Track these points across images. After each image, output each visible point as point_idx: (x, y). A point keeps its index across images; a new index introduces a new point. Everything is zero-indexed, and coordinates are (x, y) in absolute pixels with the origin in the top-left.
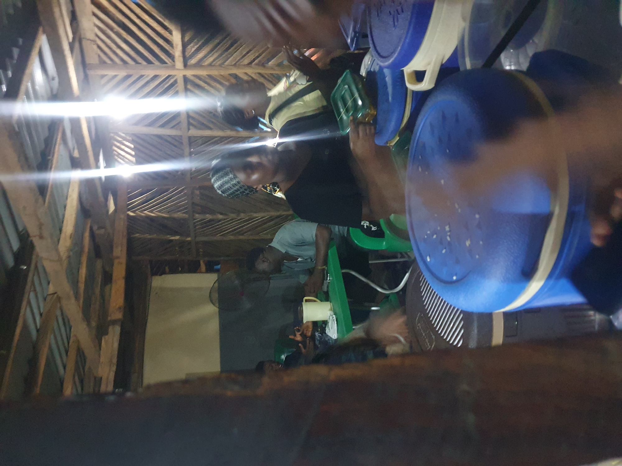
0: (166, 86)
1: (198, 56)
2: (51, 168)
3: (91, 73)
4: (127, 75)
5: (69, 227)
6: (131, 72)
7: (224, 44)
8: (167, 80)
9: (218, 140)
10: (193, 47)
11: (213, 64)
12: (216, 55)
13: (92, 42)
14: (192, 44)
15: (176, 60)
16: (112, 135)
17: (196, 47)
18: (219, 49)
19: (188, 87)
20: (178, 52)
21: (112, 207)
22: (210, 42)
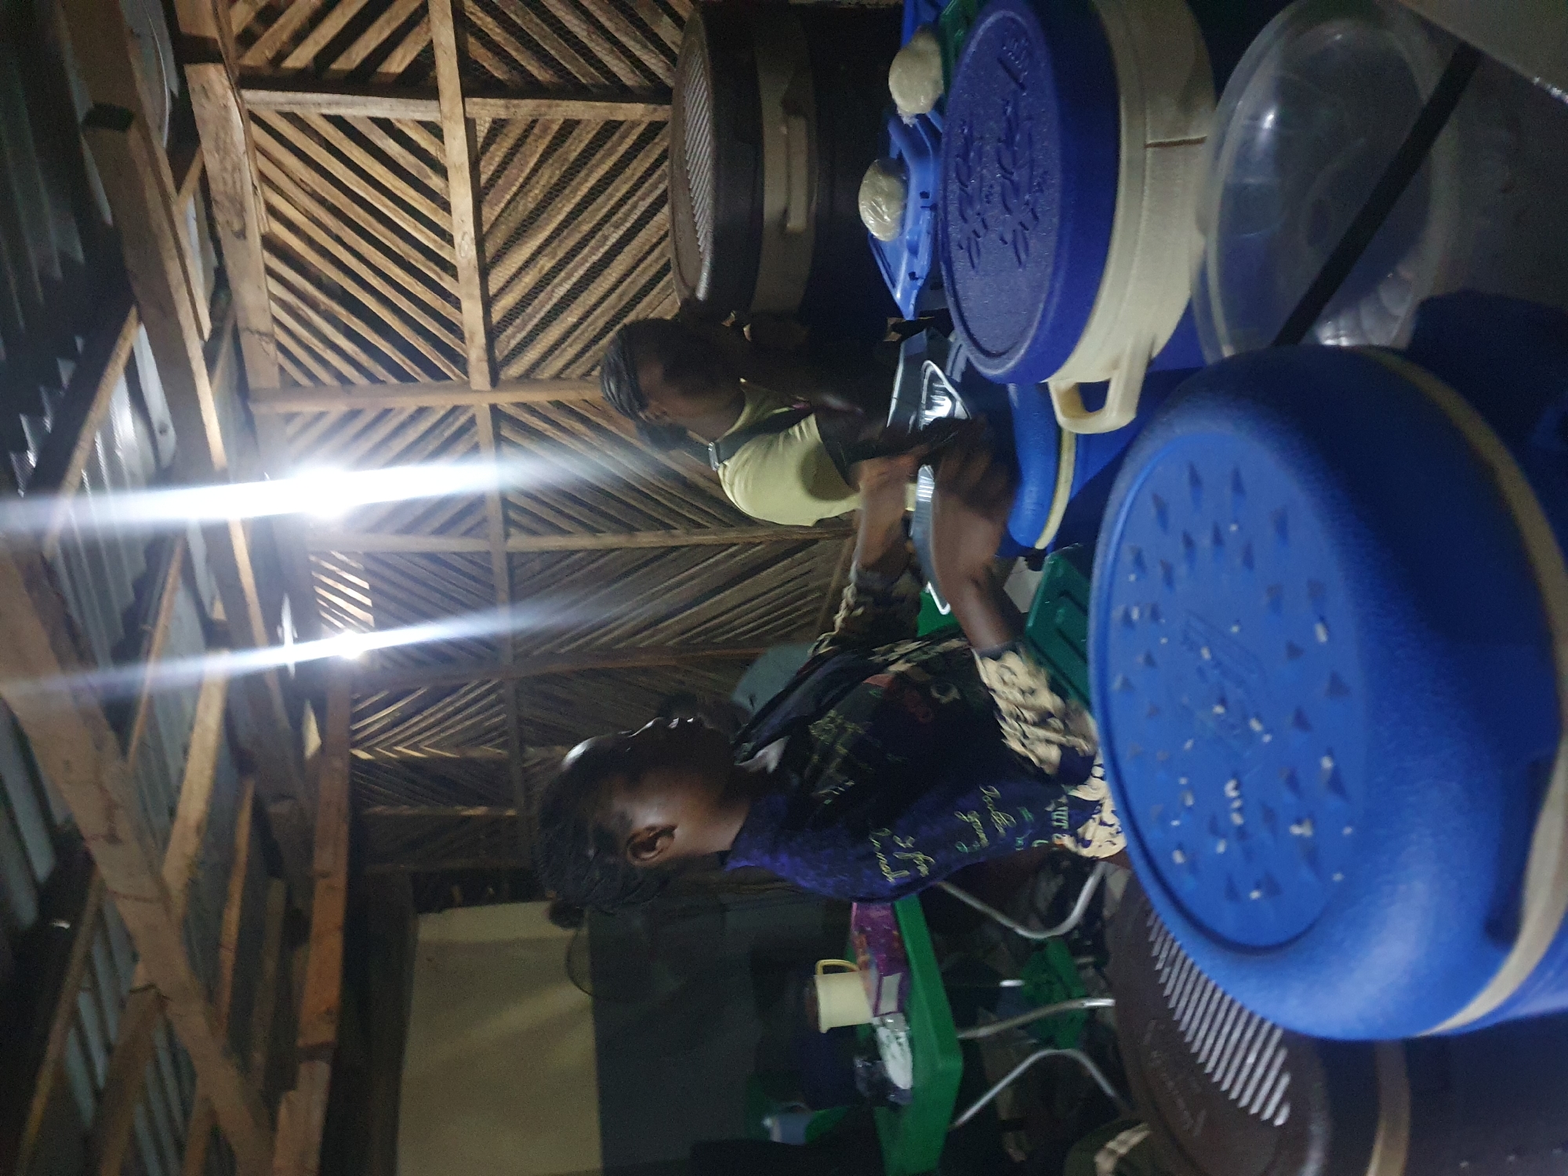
0: (448, 433)
1: (526, 357)
2: (148, 652)
3: (259, 410)
4: (350, 411)
5: (194, 803)
6: (359, 403)
7: (589, 325)
8: (451, 419)
9: (582, 559)
10: (513, 336)
11: (563, 376)
12: (570, 353)
13: (264, 338)
14: (510, 330)
15: (471, 369)
16: (313, 558)
17: (520, 336)
18: (577, 338)
19: (502, 433)
20: (475, 351)
21: (313, 740)
22: (554, 323)
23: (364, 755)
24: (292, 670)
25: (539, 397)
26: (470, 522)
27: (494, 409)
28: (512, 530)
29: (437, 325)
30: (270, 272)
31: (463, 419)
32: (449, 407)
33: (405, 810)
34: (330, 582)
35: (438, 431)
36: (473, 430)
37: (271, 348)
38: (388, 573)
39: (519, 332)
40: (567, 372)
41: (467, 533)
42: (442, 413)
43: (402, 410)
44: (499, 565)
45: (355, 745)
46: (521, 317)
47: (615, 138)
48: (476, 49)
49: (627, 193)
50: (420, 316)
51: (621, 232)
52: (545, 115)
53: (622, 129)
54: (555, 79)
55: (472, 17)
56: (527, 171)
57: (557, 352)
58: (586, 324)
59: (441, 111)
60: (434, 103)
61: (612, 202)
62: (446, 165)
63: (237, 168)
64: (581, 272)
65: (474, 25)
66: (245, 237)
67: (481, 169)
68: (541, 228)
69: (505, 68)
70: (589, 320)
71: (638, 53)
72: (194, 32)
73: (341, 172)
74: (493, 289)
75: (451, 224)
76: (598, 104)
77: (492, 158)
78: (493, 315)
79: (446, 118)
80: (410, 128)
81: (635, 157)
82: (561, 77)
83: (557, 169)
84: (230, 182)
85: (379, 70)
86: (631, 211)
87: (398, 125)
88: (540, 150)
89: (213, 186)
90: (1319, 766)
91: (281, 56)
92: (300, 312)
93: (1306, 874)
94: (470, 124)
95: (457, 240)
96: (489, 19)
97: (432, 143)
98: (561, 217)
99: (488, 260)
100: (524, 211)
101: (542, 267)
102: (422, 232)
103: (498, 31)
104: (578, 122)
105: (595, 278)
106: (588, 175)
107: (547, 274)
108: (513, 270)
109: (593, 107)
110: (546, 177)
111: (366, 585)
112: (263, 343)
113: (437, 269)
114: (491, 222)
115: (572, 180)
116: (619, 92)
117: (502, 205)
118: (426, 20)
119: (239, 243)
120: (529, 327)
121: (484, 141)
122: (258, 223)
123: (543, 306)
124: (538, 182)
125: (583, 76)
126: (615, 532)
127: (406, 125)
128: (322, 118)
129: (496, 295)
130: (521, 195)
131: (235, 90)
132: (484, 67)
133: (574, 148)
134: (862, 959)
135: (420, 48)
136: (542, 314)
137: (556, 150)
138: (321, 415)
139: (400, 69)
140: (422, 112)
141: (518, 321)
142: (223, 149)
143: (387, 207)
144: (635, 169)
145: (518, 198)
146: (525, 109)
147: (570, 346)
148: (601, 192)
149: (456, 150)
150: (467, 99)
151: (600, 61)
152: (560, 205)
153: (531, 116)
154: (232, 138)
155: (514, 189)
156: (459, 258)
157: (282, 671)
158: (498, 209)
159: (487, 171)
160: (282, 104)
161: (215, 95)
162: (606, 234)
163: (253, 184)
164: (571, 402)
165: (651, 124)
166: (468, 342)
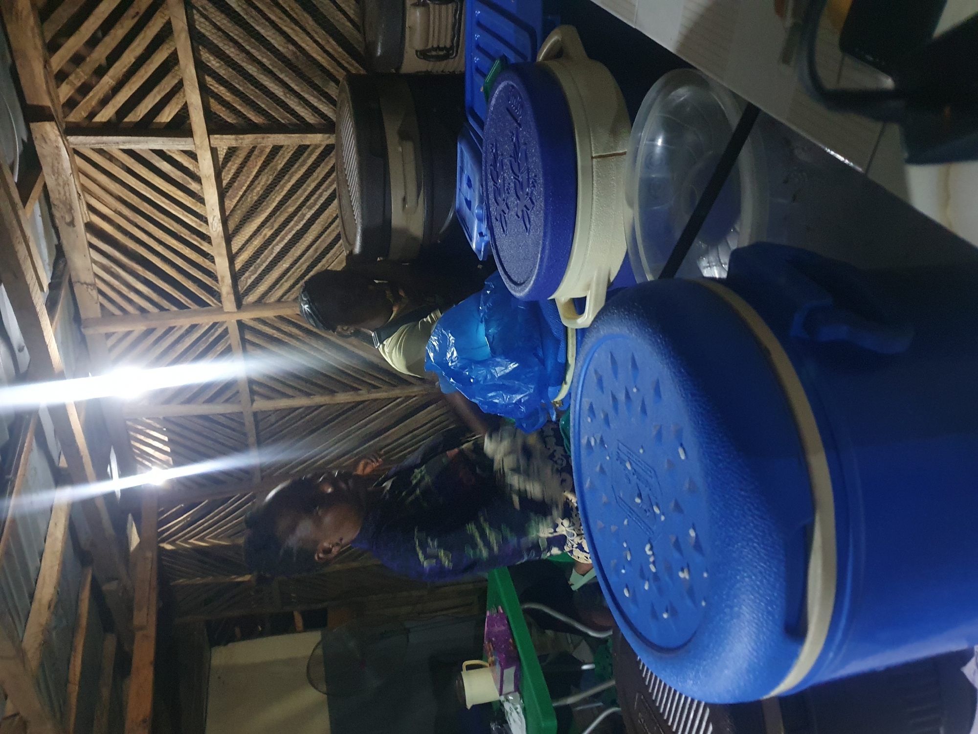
0: (211, 339)
1: (258, 291)
2: (11, 492)
3: (89, 332)
4: (146, 330)
5: (47, 589)
6: (153, 324)
7: (297, 269)
8: (213, 331)
9: (301, 413)
10: (250, 277)
11: (283, 300)
12: (287, 286)
13: (90, 286)
14: (247, 274)
15: (223, 300)
16: (129, 423)
17: (253, 277)
18: (290, 277)
19: (246, 337)
20: (225, 287)
21: (135, 540)
22: (275, 268)
23: (169, 547)
24: (119, 495)
25: (268, 314)
26: (228, 394)
27: (240, 323)
28: (256, 397)
29: (200, 273)
30: (91, 245)
31: (220, 331)
32: (211, 324)
33: (198, 580)
34: (142, 437)
35: (204, 338)
36: (227, 336)
37: (95, 293)
38: (178, 429)
39: (253, 275)
40: (285, 297)
41: (227, 401)
42: (207, 327)
43: (181, 327)
44: (249, 421)
45: (163, 541)
46: (253, 266)
47: (305, 155)
48: (215, 106)
49: (315, 187)
50: (190, 268)
51: (312, 212)
52: (260, 143)
53: (309, 150)
54: (266, 122)
55: (212, 87)
56: (252, 177)
57: (278, 286)
58: (295, 268)
59: (195, 144)
60: (190, 140)
61: (306, 194)
62: (201, 176)
63: (66, 183)
64: (290, 236)
65: (213, 92)
66: (74, 226)
67: (223, 178)
68: (263, 211)
69: (234, 117)
70: (297, 265)
71: (316, 104)
72: (35, 103)
73: (134, 183)
74: (234, 250)
75: (206, 211)
76: (293, 135)
77: (229, 170)
78: (236, 266)
79: (198, 148)
80: (177, 154)
81: (319, 166)
82: (269, 120)
83: (270, 175)
84: (62, 193)
85: (154, 121)
86: (318, 198)
87: (169, 153)
88: (259, 164)
89: (51, 194)
90: (688, 535)
91: (92, 114)
92: (113, 270)
93: (689, 602)
94: (214, 151)
95: (210, 220)
96: (222, 88)
97: (191, 163)
98: (275, 204)
99: (230, 232)
100: (251, 201)
101: (265, 235)
102: (187, 216)
103: (228, 94)
104: (281, 147)
105: (299, 239)
106: (290, 178)
107: (268, 239)
108: (247, 237)
109: (290, 137)
110: (264, 180)
111: (166, 439)
112: (89, 290)
113: (199, 239)
114: (231, 209)
115: (280, 181)
116: (305, 128)
117: (238, 198)
118: (182, 90)
119: (70, 229)
120: (259, 272)
121: (223, 160)
122: (82, 215)
123: (267, 258)
124: (259, 184)
125: (283, 119)
126: (322, 395)
127: (174, 153)
128: (120, 151)
129: (237, 253)
130: (249, 191)
131: (63, 137)
132: (221, 117)
133: (280, 162)
134: (491, 659)
135: (180, 107)
136: (267, 263)
137: (269, 164)
138: (128, 333)
139: (169, 120)
140: (183, 145)
141: (252, 268)
142: (57, 173)
143: (164, 203)
144: (319, 173)
145: (247, 194)
146: (247, 140)
147: (286, 281)
148: (299, 188)
149: (206, 166)
150: (211, 136)
151: (293, 110)
152: (274, 197)
153: (252, 144)
154: (62, 165)
155: (244, 188)
156: (211, 231)
157: (109, 497)
158: (235, 201)
159: (226, 179)
160: (93, 144)
161: (50, 139)
162: (304, 212)
163: (78, 192)
164: (288, 316)
165: (327, 146)
166: (220, 282)
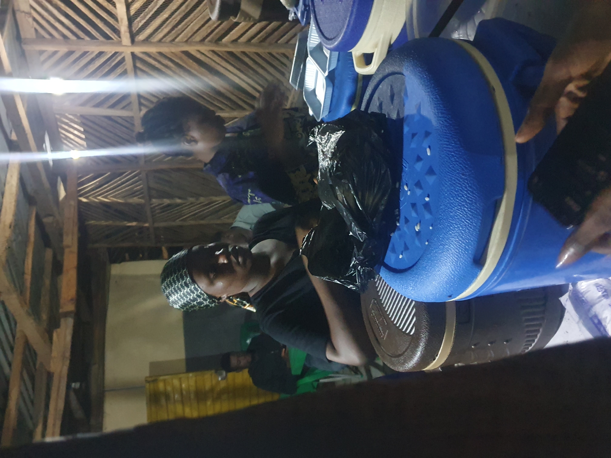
0: (112, 65)
1: (146, 32)
3: (27, 48)
4: (69, 51)
5: (8, 215)
8: (114, 58)
10: (140, 21)
12: (166, 31)
13: (27, 15)
14: (138, 19)
15: (122, 36)
16: (58, 116)
17: (143, 22)
18: (168, 24)
20: (123, 27)
21: (62, 194)
22: (159, 16)
23: (84, 200)
24: (51, 163)
25: (153, 50)
27: (133, 54)
28: (142, 108)
29: (106, 15)
31: (119, 58)
32: (113, 52)
33: (103, 223)
34: (66, 127)
35: (109, 63)
36: (124, 63)
37: (31, 20)
38: (91, 124)
39: (143, 20)
40: (164, 39)
41: (123, 108)
42: (110, 55)
43: (92, 52)
44: (137, 122)
45: (81, 196)
46: (143, 13)
50: (97, 9)
57: (160, 30)
58: (172, 18)
70: (173, 16)
78: (131, 12)
93: (417, 242)
111: (82, 130)
112: (27, 17)
120: (147, 18)
129: (132, 2)
136: (152, 12)
138: (56, 52)
141: (142, 15)
147: (166, 27)
157: (45, 164)
164: (166, 53)
166: (120, 23)
